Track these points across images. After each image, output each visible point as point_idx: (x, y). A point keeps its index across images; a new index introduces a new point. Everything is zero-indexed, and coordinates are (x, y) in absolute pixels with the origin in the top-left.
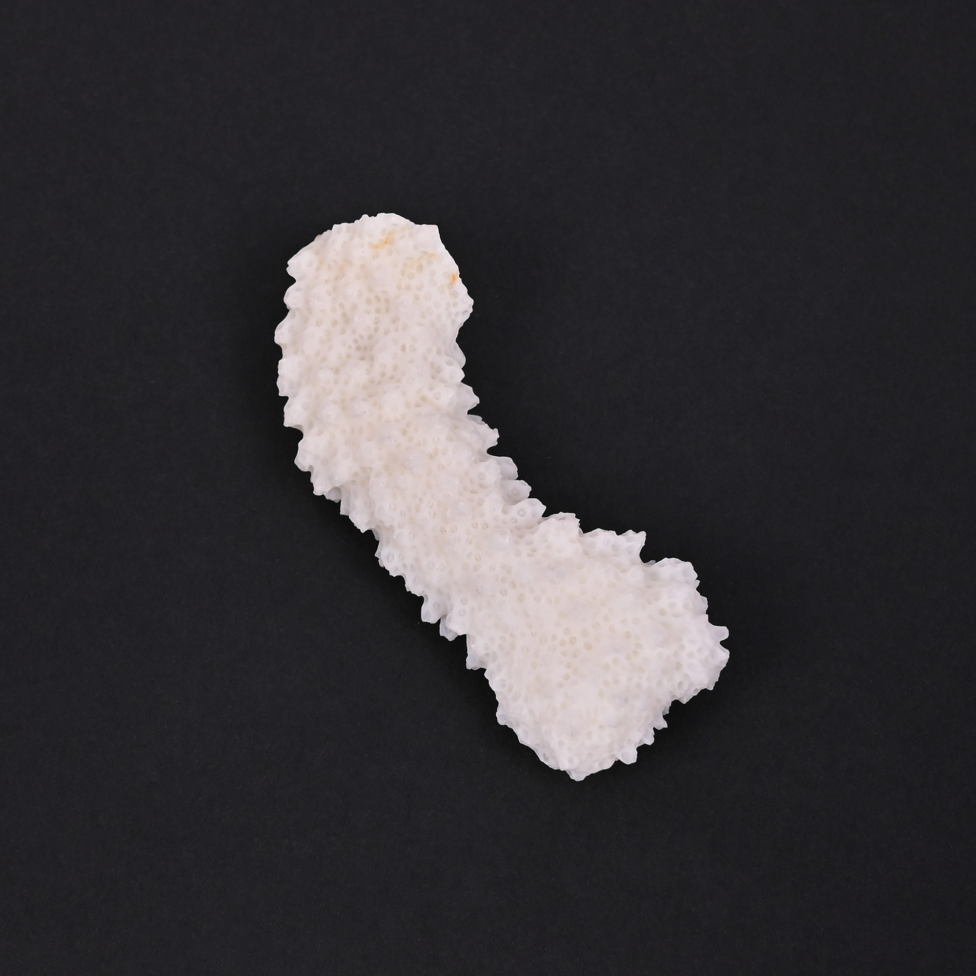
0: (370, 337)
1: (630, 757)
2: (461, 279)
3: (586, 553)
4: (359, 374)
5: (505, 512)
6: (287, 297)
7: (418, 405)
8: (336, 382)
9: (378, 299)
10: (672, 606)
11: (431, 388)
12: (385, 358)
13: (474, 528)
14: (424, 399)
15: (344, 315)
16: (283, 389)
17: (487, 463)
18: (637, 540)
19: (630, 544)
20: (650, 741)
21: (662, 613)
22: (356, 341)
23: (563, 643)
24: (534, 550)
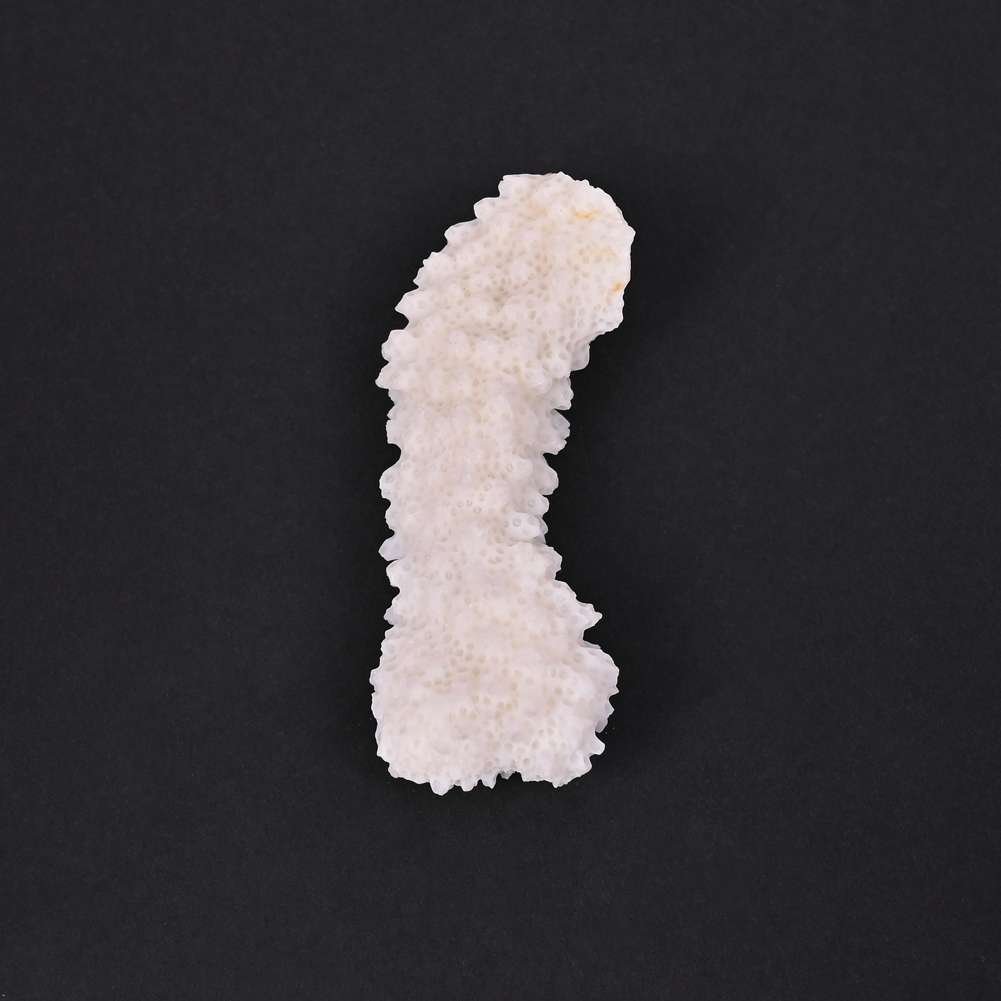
0: (516, 287)
1: (441, 788)
2: (624, 293)
3: (537, 595)
4: (482, 311)
5: (504, 511)
6: (479, 204)
7: (506, 371)
8: (460, 303)
9: (545, 260)
10: (571, 692)
11: (528, 365)
12: (511, 313)
13: (468, 504)
14: (516, 370)
15: (511, 254)
16: (419, 279)
17: (523, 461)
18: (590, 616)
19: (579, 615)
20: (467, 787)
21: (558, 691)
22: (503, 281)
23: (460, 653)
24: (498, 560)
